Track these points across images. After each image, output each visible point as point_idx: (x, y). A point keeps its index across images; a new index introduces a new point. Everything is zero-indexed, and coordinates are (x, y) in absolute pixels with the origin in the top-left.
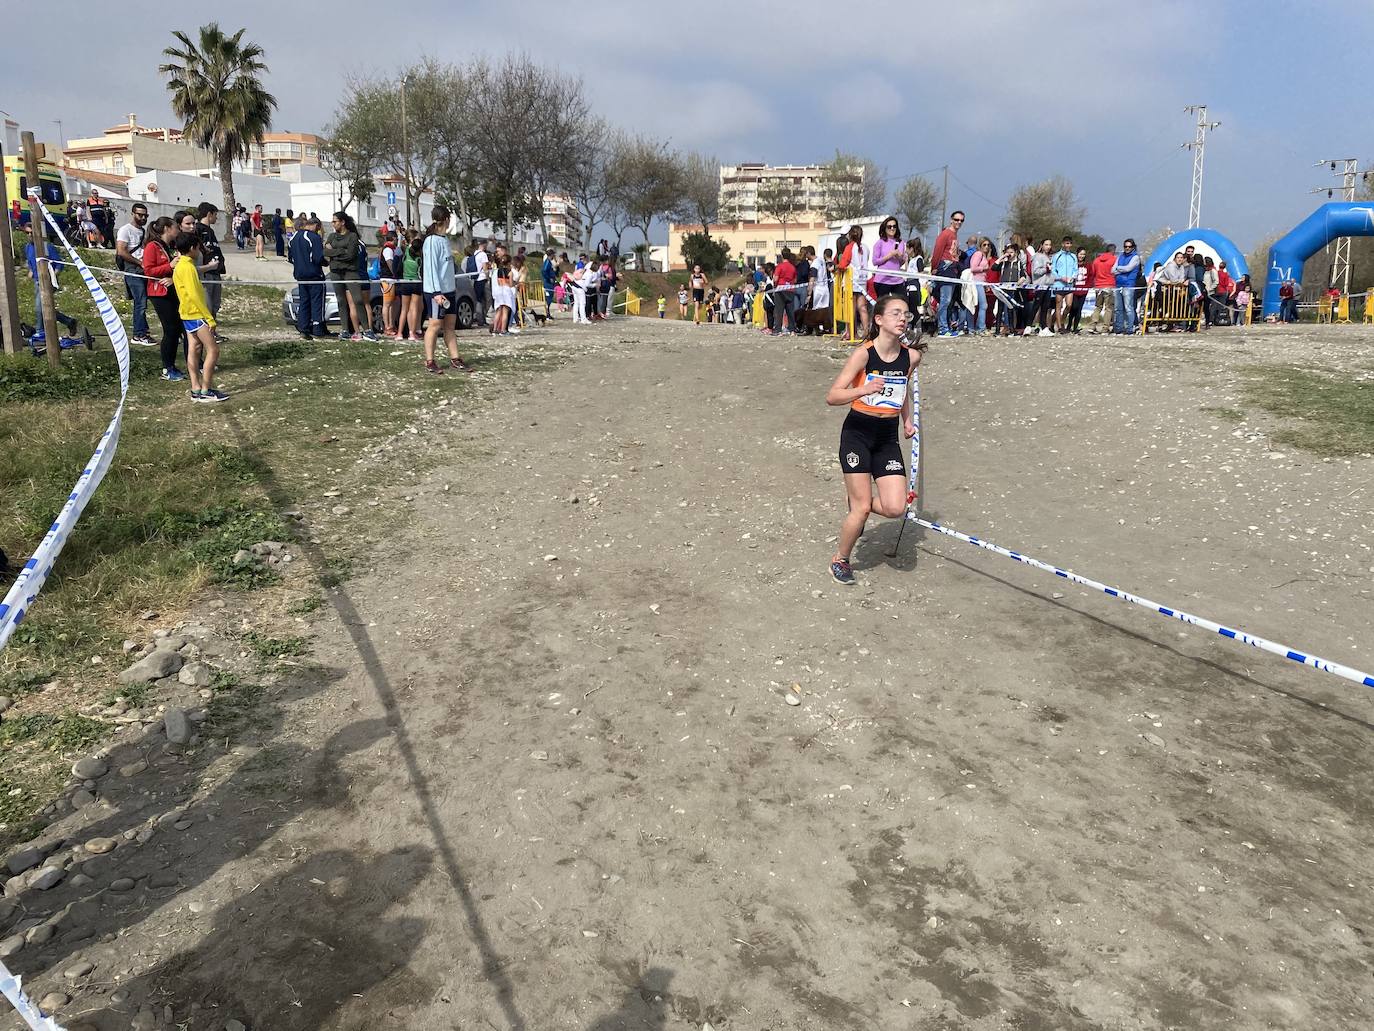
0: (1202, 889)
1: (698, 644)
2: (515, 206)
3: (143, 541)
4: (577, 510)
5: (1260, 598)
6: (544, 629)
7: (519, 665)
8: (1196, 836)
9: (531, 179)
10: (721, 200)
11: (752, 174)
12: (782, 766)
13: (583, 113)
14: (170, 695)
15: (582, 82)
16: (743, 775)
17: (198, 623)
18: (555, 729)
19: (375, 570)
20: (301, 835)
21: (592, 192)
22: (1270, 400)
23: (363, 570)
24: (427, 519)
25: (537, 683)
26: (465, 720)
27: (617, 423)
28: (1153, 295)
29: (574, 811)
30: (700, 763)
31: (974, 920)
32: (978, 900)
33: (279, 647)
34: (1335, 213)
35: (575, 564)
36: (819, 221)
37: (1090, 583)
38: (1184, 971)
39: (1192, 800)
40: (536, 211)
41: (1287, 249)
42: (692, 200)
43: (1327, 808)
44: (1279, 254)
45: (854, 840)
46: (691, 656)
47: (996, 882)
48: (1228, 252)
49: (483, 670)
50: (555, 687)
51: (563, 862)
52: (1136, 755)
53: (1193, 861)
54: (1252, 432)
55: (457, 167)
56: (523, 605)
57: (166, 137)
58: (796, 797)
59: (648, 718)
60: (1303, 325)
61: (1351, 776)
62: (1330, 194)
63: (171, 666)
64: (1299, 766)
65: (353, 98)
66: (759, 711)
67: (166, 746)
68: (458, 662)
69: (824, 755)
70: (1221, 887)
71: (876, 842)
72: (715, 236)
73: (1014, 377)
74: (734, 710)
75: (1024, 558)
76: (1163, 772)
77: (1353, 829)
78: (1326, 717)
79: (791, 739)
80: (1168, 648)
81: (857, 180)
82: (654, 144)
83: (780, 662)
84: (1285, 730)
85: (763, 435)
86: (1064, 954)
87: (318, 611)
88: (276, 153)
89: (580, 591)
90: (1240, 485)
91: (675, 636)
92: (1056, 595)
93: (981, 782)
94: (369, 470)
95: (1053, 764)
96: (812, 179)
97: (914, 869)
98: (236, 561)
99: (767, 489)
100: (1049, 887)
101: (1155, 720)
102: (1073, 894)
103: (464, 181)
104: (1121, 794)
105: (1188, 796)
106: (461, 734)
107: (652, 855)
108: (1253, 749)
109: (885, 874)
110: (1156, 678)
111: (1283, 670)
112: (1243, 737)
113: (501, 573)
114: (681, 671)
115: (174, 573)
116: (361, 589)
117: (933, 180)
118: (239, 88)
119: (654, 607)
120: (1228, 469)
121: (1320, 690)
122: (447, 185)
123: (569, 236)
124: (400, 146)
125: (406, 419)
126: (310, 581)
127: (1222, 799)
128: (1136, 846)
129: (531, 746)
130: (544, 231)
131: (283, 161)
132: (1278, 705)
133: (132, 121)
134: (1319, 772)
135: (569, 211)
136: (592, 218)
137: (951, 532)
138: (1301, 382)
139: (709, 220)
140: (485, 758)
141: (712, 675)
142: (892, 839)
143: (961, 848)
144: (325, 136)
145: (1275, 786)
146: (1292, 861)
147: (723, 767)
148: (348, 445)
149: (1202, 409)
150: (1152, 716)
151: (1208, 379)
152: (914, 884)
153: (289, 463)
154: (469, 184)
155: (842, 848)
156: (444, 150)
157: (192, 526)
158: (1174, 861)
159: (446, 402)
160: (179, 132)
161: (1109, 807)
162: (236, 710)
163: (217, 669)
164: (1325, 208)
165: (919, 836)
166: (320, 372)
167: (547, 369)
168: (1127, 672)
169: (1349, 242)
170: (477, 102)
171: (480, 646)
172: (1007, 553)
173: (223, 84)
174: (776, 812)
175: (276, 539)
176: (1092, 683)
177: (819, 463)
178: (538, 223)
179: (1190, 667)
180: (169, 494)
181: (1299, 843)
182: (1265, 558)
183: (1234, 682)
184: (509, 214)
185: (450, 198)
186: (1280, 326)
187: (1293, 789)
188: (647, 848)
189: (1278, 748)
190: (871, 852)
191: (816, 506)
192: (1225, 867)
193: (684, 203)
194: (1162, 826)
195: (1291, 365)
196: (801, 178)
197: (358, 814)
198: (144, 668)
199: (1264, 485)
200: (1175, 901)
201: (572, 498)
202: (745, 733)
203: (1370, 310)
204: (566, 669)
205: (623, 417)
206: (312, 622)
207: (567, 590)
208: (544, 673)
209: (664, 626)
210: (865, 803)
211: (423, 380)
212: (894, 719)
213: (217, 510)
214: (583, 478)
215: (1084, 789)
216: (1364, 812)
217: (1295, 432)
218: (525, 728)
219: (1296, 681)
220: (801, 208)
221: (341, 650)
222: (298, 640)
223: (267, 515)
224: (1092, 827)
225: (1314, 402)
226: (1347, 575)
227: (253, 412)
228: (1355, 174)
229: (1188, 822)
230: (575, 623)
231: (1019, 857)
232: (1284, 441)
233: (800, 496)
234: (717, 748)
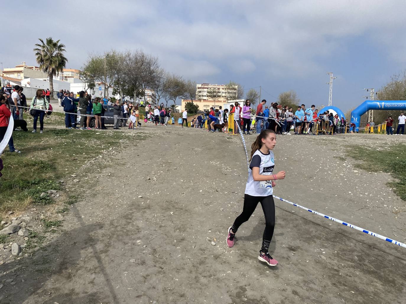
1: (185, 225)
2: (137, 92)
3: (12, 188)
4: (150, 182)
5: (353, 214)
6: (137, 219)
7: (128, 231)
8: (337, 289)
9: (142, 85)
10: (197, 93)
11: (206, 87)
12: (209, 265)
13: (158, 67)
14: (14, 239)
15: (158, 58)
16: (198, 268)
17: (27, 215)
18: (138, 252)
19: (85, 200)
20: (52, 287)
21: (160, 89)
22: (353, 155)
23: (81, 200)
24: (102, 184)
25: (133, 237)
26: (110, 249)
27: (163, 156)
29: (142, 279)
30: (184, 264)
33: (52, 224)
34: (369, 103)
35: (148, 199)
36: (224, 100)
37: (304, 208)
39: (335, 277)
40: (143, 94)
41: (356, 113)
42: (189, 93)
43: (376, 280)
44: (354, 114)
45: (231, 289)
46: (182, 229)
49: (116, 232)
50: (139, 238)
51: (138, 297)
52: (318, 262)
53: (336, 297)
54: (348, 164)
55: (120, 81)
56: (131, 212)
57: (34, 69)
58: (214, 275)
59: (168, 249)
60: (361, 134)
61: (382, 270)
62: (367, 98)
63: (16, 230)
64: (366, 266)
65: (91, 60)
66: (203, 247)
67: (11, 256)
68: (109, 230)
69: (223, 262)
71: (238, 290)
72: (195, 103)
74: (195, 247)
75: (284, 200)
76: (326, 268)
77: (383, 287)
78: (373, 251)
79: (212, 256)
80: (327, 228)
81: (235, 89)
82: (178, 77)
83: (210, 231)
84: (362, 255)
87: (66, 212)
88: (67, 75)
89: (149, 207)
90: (346, 179)
91: (178, 222)
92: (293, 211)
93: (271, 270)
94: (86, 168)
95: (292, 265)
96: (223, 89)
97: (250, 299)
98: (41, 196)
99: (208, 177)
101: (323, 251)
103: (122, 85)
104: (313, 275)
105: (334, 276)
106: (107, 254)
107: (167, 294)
108: (352, 260)
109: (241, 301)
110: (323, 238)
111: (360, 236)
112: (350, 257)
113: (124, 201)
114: (179, 234)
115: (21, 199)
116: (81, 205)
117: (257, 90)
118: (57, 56)
119: (172, 213)
120: (342, 175)
121: (372, 242)
122: (117, 86)
123: (153, 102)
124: (103, 74)
125: (99, 153)
126: (64, 203)
127: (344, 277)
128: (319, 292)
129: (130, 258)
130: (145, 100)
131: (69, 77)
132: (359, 247)
133: (24, 64)
134: (373, 269)
135: (153, 95)
136: (159, 97)
138: (361, 150)
139: (193, 99)
140: (115, 262)
141: (189, 235)
143: (265, 292)
144: (81, 70)
145: (360, 273)
146: (366, 297)
147: (191, 265)
148: (80, 161)
149: (334, 157)
150: (322, 250)
151: (335, 148)
154: (123, 86)
155: (227, 292)
156: (116, 76)
157: (28, 184)
158: (330, 297)
159: (112, 148)
160: (38, 68)
161: (310, 279)
162: (36, 244)
163: (31, 230)
164: (365, 102)
165: (251, 288)
166: (74, 138)
167: (143, 139)
168: (314, 236)
169: (373, 111)
170: (127, 63)
171: (116, 225)
172: (279, 198)
173: (52, 54)
174: (207, 280)
175: (55, 189)
176: (304, 239)
177: (223, 169)
178: (143, 97)
179: (332, 234)
180: (22, 174)
181: (368, 292)
182: (353, 201)
183: (346, 239)
184: (135, 94)
185: (118, 90)
187: (364, 274)
188: (166, 292)
189: (360, 260)
190: (237, 293)
191: (222, 182)
192: (346, 299)
193: (186, 94)
194: (326, 285)
195: (359, 145)
196: (219, 88)
197: (72, 280)
198: (7, 230)
199: (352, 180)
201: (148, 178)
202: (198, 254)
203: (379, 130)
204: (143, 233)
205: (165, 154)
206: (64, 216)
207: (145, 207)
208: (136, 234)
209: (175, 219)
210: (235, 277)
211: (105, 142)
212: (245, 250)
213: (37, 180)
214: (152, 172)
215: (302, 273)
216: (386, 281)
217: (361, 165)
218: (129, 251)
219: (364, 239)
220: (219, 96)
221: (72, 225)
222: (58, 221)
223: (53, 182)
224: (305, 286)
225: (366, 156)
226: (377, 207)
227: (52, 150)
228: (374, 93)
229: (334, 284)
230: (147, 218)
231: (283, 296)
232: (358, 167)
233: (217, 179)
234: (189, 259)
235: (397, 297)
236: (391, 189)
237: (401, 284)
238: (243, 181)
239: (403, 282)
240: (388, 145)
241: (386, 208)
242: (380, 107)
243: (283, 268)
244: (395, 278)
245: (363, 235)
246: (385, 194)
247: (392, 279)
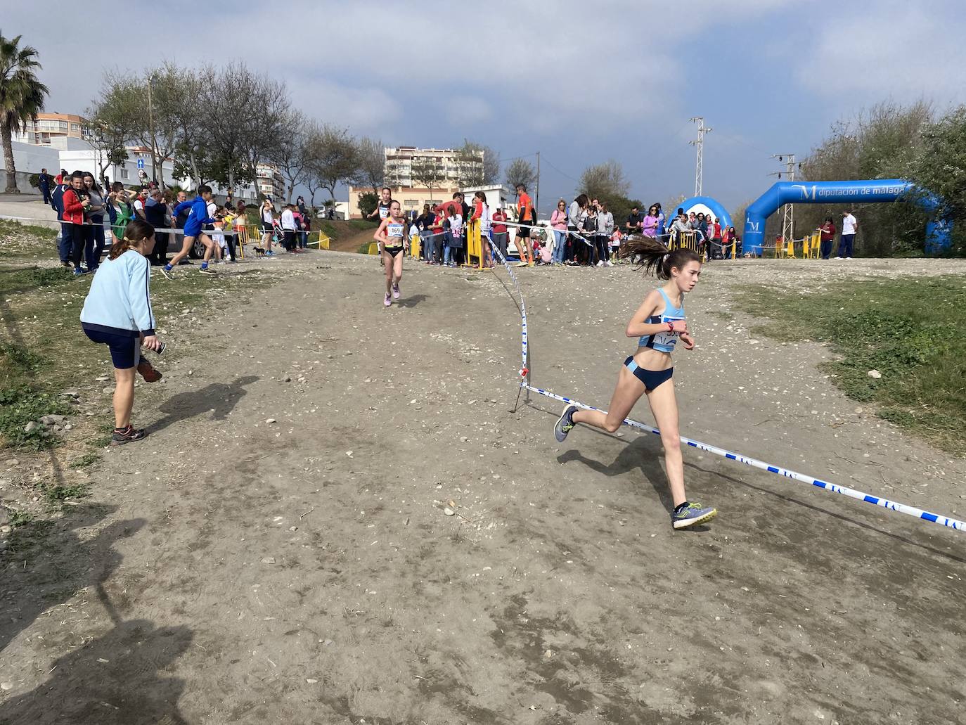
0: (718, 618)
1: (381, 477)
2: (235, 171)
4: (290, 386)
5: (747, 433)
6: (267, 471)
7: (250, 498)
8: (714, 585)
12: (443, 557)
13: (285, 107)
16: (417, 564)
18: (279, 541)
20: (88, 628)
21: (293, 163)
22: (749, 306)
25: (264, 510)
26: (211, 539)
27: (318, 324)
28: (674, 239)
29: (295, 597)
30: (386, 559)
31: (575, 650)
32: (578, 637)
33: (64, 492)
34: (783, 188)
35: (291, 425)
37: (642, 426)
38: (709, 671)
39: (710, 563)
40: (251, 175)
41: (756, 210)
42: (366, 170)
43: (791, 562)
44: (751, 213)
45: (494, 603)
46: (377, 485)
47: (589, 624)
48: (720, 212)
49: (223, 502)
50: (278, 512)
51: (289, 633)
53: (712, 601)
54: (738, 327)
55: (191, 143)
56: (251, 455)
58: (454, 577)
59: (348, 530)
60: (768, 259)
61: (805, 542)
62: (780, 176)
64: (774, 538)
66: (426, 521)
68: (204, 498)
69: (472, 548)
70: (729, 616)
71: (509, 604)
73: (588, 293)
74: (408, 521)
76: (692, 546)
77: (807, 575)
78: (789, 506)
79: (449, 538)
80: (692, 466)
82: (336, 131)
83: (440, 487)
84: (765, 515)
85: (423, 332)
86: (633, 668)
87: (94, 464)
88: (47, 128)
89: (293, 444)
90: (732, 361)
91: (365, 472)
93: (576, 558)
95: (621, 545)
97: (534, 620)
98: (27, 429)
99: (427, 369)
100: (623, 624)
102: (638, 628)
103: (196, 153)
104: (666, 562)
105: (708, 560)
106: (208, 549)
107: (353, 623)
108: (745, 528)
109: (515, 625)
111: (762, 477)
112: (741, 521)
113: (234, 433)
114: (370, 497)
118: (18, 79)
119: (349, 453)
120: (724, 351)
121: (785, 489)
122: (184, 155)
123: (275, 194)
124: (146, 126)
126: (87, 443)
127: (728, 561)
128: (677, 595)
129: (262, 554)
130: (257, 190)
131: (53, 134)
132: (760, 499)
134: (786, 540)
135: (276, 176)
136: (293, 181)
137: (552, 395)
138: (766, 295)
140: (228, 565)
141: (392, 498)
142: (519, 601)
143: (565, 603)
145: (760, 551)
146: (771, 597)
147: (402, 560)
149: (707, 313)
151: (712, 293)
152: (535, 630)
153: (67, 357)
154: (200, 155)
155: (486, 609)
156: (181, 130)
158: (700, 602)
159: (188, 311)
161: (659, 570)
162: (31, 540)
163: (14, 510)
164: (777, 186)
165: (537, 598)
167: (263, 287)
169: (792, 206)
170: (206, 97)
171: (221, 485)
173: (4, 75)
174: (440, 589)
175: (59, 413)
177: (462, 351)
178: (252, 184)
179: (705, 478)
181: (775, 586)
182: (749, 407)
183: (733, 486)
184: (231, 177)
185: (186, 165)
186: (753, 260)
187: (770, 552)
188: (350, 619)
189: (761, 527)
190: (506, 610)
191: (461, 380)
192: (731, 603)
193: (359, 172)
194: (692, 581)
195: (761, 284)
199: (746, 360)
200: (702, 626)
201: (286, 378)
202: (417, 537)
203: (806, 250)
204: (286, 499)
205: (321, 320)
206: (90, 473)
207: (284, 444)
208: (269, 503)
209: (356, 466)
210: (501, 578)
211: (171, 295)
212: (518, 520)
213: (10, 392)
214: (292, 364)
215: (643, 559)
216: (813, 563)
217: (765, 326)
218: (257, 542)
219: (770, 484)
220: (441, 178)
221: (114, 492)
222: (79, 487)
223: (50, 396)
224: (649, 584)
225: (775, 307)
226: (798, 416)
227: (35, 320)
228: (794, 164)
229: (708, 577)
230: (291, 467)
231: (603, 607)
232: (758, 332)
233: (450, 373)
234: (397, 548)
235: (833, 592)
236: (826, 377)
237: (842, 567)
238: (508, 375)
239: (846, 563)
240: (823, 283)
241: (816, 417)
242: (807, 196)
243: (601, 553)
244: (831, 557)
245: (769, 475)
246: (813, 388)
247: (824, 558)
